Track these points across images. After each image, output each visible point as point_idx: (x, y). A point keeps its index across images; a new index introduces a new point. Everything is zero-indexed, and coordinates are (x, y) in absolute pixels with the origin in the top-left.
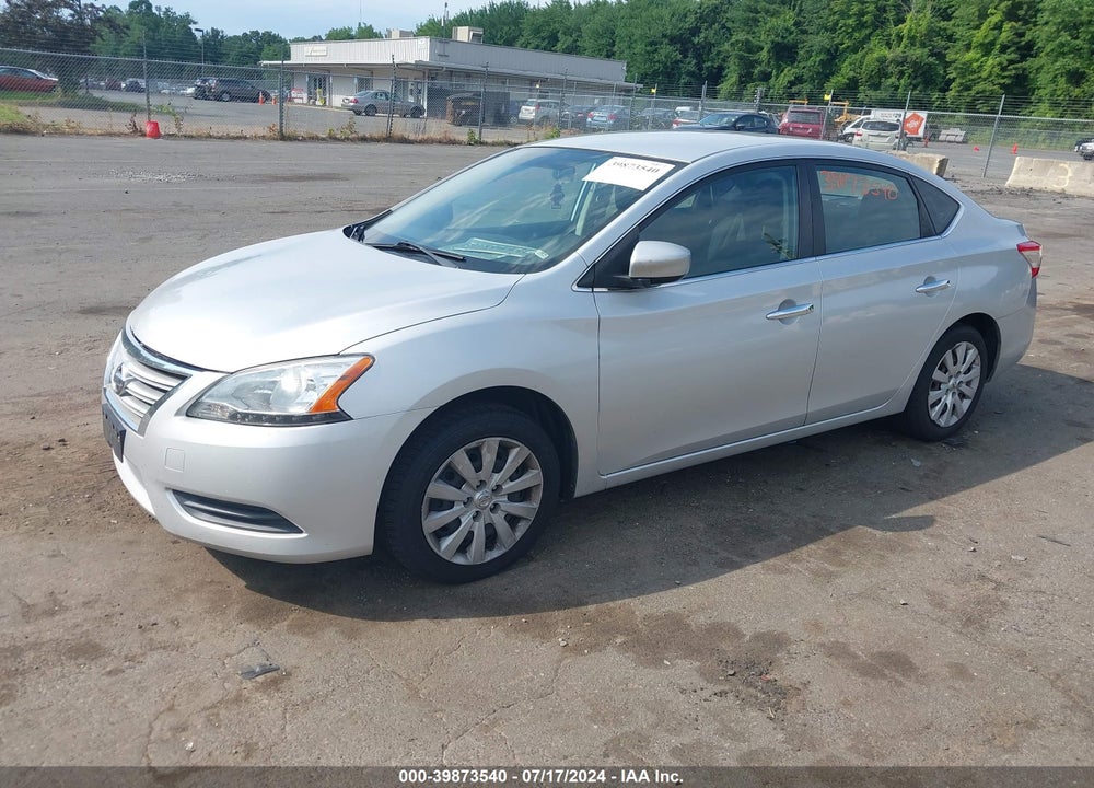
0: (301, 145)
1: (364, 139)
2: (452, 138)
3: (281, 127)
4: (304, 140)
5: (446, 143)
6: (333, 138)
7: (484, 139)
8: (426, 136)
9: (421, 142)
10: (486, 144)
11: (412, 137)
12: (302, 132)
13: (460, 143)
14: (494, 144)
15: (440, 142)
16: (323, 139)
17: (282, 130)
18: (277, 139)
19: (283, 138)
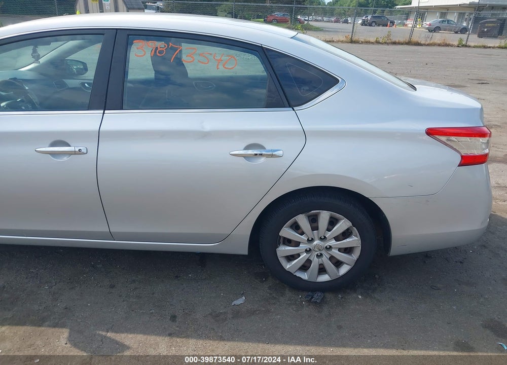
0: (361, 45)
1: (394, 43)
2: (448, 43)
3: (352, 36)
4: (362, 43)
5: (443, 46)
6: (378, 42)
7: (468, 43)
8: (431, 42)
9: (428, 45)
10: (469, 46)
11: (423, 42)
12: (362, 39)
13: (452, 46)
14: (474, 47)
15: (439, 45)
16: (372, 43)
17: (352, 38)
18: (348, 42)
19: (352, 42)
